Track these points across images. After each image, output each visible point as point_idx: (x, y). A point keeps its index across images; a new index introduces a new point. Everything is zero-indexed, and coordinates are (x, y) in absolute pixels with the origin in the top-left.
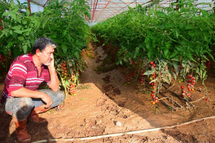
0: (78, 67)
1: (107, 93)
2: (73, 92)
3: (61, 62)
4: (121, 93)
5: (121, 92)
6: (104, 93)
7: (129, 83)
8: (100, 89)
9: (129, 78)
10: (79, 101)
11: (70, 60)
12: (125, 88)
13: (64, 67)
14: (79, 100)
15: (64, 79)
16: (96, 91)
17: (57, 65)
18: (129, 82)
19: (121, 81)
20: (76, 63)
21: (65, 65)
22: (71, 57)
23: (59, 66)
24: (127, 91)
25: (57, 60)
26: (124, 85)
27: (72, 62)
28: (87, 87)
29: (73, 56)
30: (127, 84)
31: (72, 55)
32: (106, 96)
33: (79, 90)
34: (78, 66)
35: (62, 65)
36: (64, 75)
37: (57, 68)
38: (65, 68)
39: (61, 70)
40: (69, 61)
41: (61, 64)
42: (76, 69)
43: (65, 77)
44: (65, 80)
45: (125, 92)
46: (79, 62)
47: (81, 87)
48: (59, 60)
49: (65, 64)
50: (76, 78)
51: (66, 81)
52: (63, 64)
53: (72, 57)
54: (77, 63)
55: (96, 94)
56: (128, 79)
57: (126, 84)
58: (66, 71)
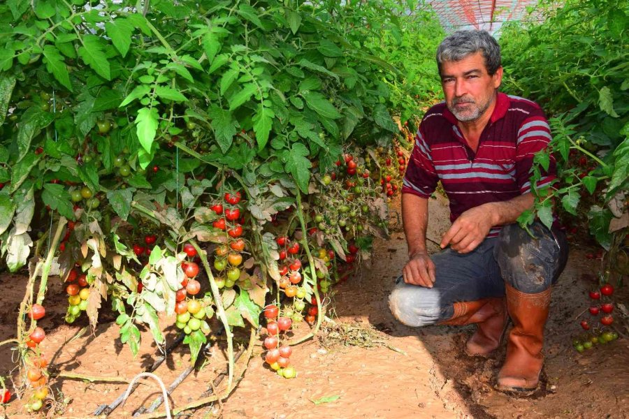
0: (324, 231)
1: (469, 381)
2: (282, 355)
3: (215, 197)
4: (551, 392)
5: (553, 387)
6: (450, 382)
7: (609, 336)
8: (434, 357)
9: (608, 306)
10: (301, 408)
11: (266, 190)
12: (583, 362)
13: (229, 220)
14: (304, 402)
15: (230, 284)
16: (411, 364)
17: (192, 212)
18: (608, 331)
19: (569, 320)
20: (316, 211)
21: (233, 211)
22: (270, 174)
23: (204, 216)
24: (588, 385)
25: (196, 185)
26: (580, 348)
27: (277, 201)
28: (368, 338)
29: (280, 170)
30: (595, 339)
31: (275, 162)
32: (456, 395)
33: (323, 351)
34: (322, 226)
35: (219, 213)
36: (230, 265)
37: (195, 224)
38: (235, 229)
39: (215, 234)
40: (258, 192)
41: (213, 208)
42: (313, 240)
43: (235, 274)
44: (236, 289)
45: (577, 384)
46: (328, 206)
47: (335, 334)
48: (207, 183)
49: (233, 208)
50: (312, 286)
51: (243, 295)
52: (225, 205)
53: (276, 174)
54: (321, 209)
55: (401, 378)
56: (606, 312)
57: (589, 345)
58: (240, 243)
